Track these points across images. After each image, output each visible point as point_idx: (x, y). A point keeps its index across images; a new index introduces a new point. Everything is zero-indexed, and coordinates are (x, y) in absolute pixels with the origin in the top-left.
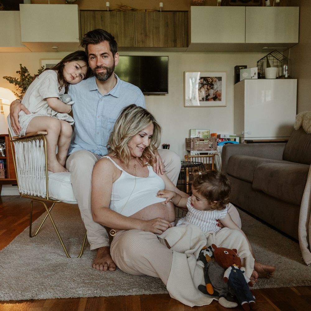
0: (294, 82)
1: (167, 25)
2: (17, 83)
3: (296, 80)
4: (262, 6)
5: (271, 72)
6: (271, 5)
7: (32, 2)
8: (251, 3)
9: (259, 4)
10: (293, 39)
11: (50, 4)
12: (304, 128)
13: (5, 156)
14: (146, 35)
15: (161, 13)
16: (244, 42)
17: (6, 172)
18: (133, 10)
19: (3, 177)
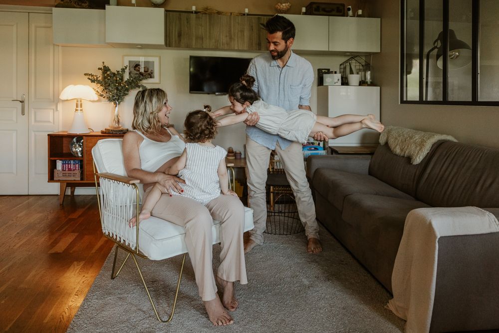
0: (376, 89)
1: (251, 29)
2: (99, 82)
3: (379, 88)
4: (344, 16)
5: (354, 79)
6: (354, 16)
7: (118, 4)
8: (334, 13)
9: (342, 14)
10: (376, 49)
11: (137, 6)
12: (390, 145)
13: (82, 156)
14: (231, 38)
15: (246, 16)
16: (328, 50)
17: (82, 174)
18: (219, 13)
19: (79, 179)
